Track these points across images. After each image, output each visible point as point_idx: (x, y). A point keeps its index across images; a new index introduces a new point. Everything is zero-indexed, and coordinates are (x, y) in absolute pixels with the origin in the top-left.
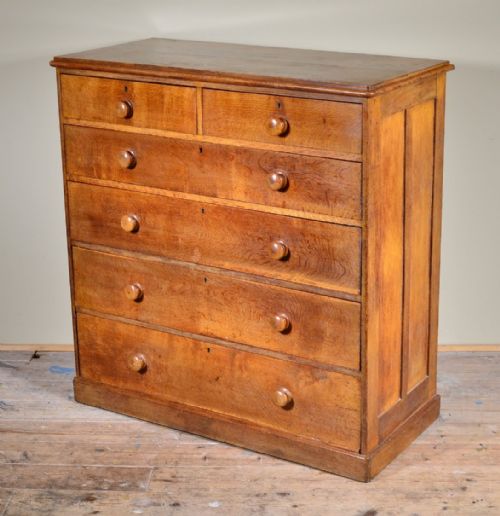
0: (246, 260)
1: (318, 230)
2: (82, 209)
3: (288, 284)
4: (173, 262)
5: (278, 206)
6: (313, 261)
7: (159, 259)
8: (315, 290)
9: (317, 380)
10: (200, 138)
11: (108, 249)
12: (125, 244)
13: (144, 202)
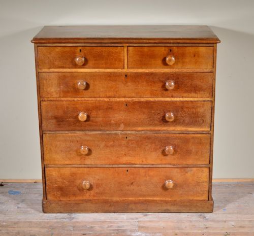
0: (151, 125)
1: (190, 105)
2: (50, 114)
3: (173, 132)
4: (108, 132)
5: (169, 97)
6: (187, 120)
7: (100, 132)
8: (187, 133)
9: (187, 173)
10: (125, 70)
11: (67, 132)
12: (77, 128)
13: (91, 105)
